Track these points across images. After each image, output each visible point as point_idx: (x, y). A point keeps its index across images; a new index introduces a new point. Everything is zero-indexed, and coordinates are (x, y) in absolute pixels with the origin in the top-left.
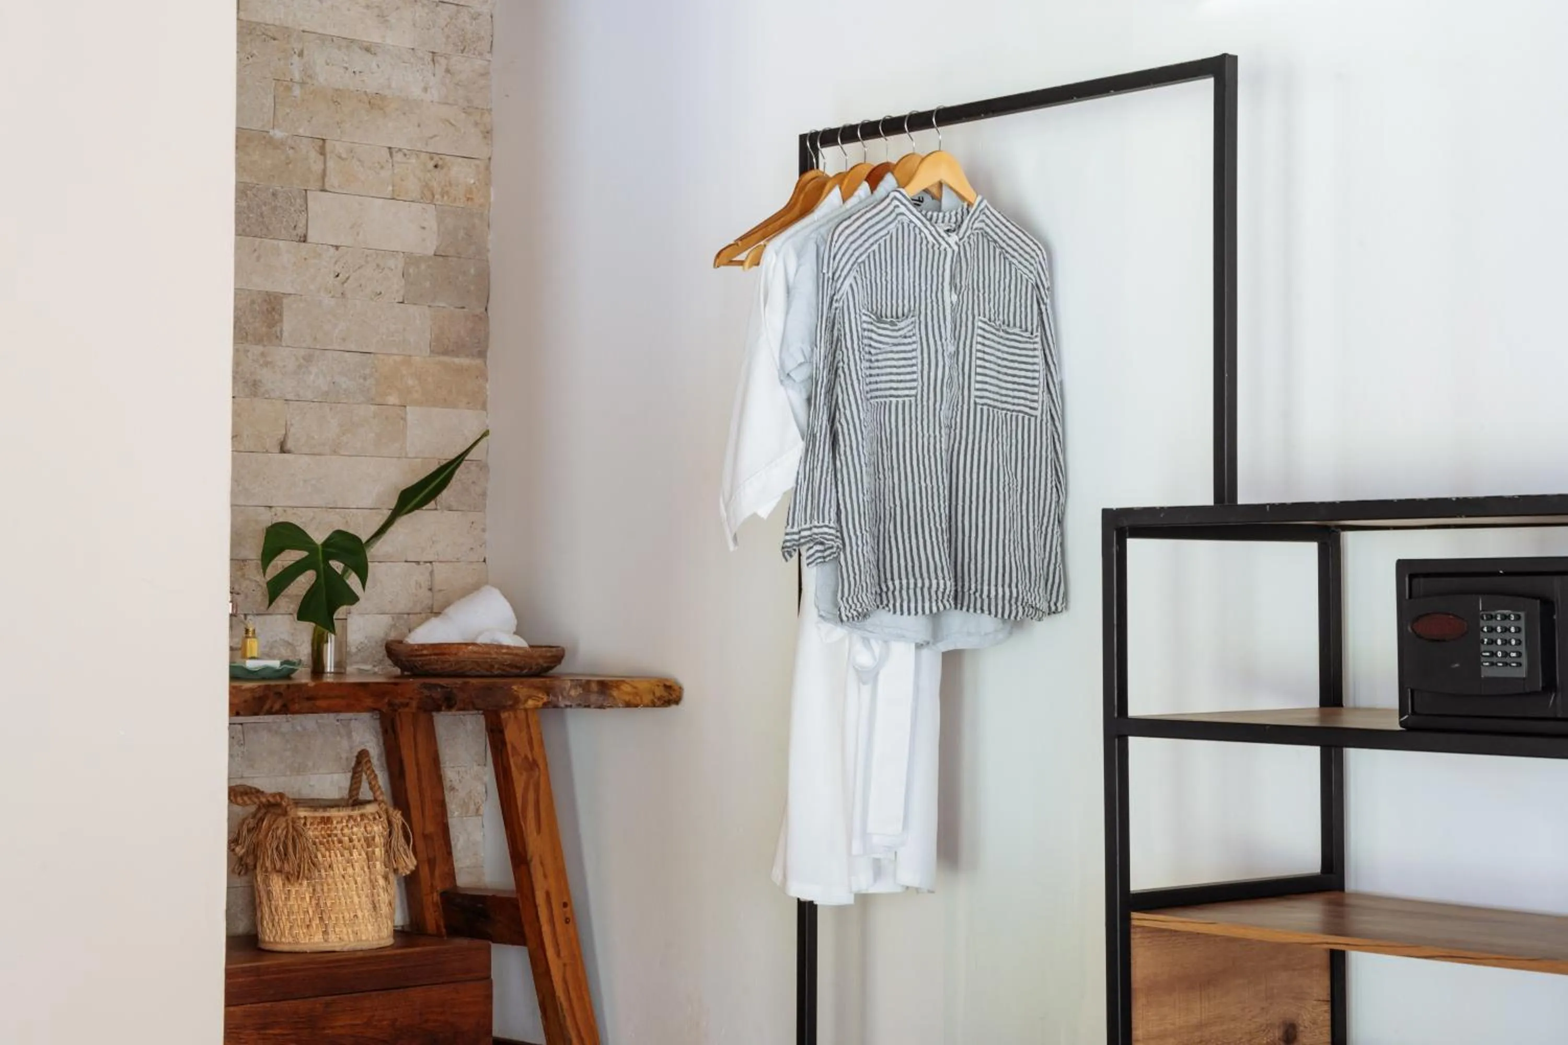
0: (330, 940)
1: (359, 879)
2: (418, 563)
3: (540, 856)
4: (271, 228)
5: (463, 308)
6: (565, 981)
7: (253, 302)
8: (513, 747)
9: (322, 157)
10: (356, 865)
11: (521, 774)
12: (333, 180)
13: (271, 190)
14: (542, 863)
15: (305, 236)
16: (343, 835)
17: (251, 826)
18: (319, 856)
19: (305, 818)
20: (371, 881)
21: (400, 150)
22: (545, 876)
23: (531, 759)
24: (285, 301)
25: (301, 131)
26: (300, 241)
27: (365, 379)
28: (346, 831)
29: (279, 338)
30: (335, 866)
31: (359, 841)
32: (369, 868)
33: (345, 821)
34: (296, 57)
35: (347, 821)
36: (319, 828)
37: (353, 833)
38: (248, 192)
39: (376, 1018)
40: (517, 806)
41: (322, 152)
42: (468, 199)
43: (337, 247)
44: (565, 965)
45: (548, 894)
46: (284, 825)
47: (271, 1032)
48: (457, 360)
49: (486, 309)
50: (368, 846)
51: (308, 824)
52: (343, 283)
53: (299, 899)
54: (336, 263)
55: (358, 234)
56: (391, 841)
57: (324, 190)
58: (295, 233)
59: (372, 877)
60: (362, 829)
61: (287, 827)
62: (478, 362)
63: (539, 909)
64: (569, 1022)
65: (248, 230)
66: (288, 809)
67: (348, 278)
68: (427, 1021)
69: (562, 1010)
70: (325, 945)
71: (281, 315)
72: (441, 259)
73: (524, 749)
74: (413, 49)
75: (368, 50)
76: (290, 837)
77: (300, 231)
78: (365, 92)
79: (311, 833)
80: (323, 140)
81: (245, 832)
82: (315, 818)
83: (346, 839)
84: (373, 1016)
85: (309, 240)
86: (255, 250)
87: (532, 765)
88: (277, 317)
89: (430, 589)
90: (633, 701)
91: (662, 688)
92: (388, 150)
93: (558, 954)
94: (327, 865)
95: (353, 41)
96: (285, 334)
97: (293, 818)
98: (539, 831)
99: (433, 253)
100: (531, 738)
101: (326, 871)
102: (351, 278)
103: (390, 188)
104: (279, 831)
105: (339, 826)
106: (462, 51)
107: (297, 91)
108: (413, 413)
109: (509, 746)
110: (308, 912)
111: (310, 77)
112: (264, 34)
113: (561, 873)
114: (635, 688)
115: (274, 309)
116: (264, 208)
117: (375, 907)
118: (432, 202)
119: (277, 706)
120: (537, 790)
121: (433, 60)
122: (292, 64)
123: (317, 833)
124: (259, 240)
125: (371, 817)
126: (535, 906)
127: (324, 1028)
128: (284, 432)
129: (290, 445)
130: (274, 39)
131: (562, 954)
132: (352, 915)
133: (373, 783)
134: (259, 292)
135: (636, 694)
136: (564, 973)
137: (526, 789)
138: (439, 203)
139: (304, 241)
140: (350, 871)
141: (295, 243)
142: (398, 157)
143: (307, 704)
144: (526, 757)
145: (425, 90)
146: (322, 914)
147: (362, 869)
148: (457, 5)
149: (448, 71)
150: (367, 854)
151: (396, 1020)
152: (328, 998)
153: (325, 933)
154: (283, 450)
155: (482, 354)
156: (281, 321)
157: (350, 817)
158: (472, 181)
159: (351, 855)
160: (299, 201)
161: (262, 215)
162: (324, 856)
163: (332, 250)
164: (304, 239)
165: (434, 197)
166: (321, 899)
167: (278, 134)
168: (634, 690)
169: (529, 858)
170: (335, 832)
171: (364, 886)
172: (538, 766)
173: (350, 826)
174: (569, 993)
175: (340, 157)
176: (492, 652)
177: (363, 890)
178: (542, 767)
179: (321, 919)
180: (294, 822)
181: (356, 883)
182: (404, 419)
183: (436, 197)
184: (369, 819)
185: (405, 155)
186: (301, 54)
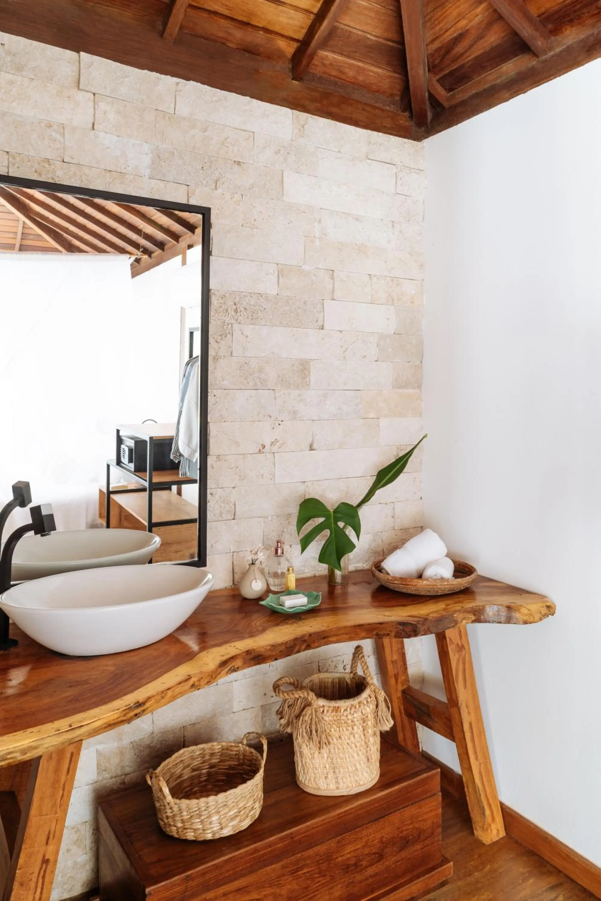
0: (340, 787)
1: (358, 745)
2: (386, 504)
3: (466, 703)
4: (303, 322)
5: (409, 362)
6: (480, 773)
7: (293, 365)
8: (450, 639)
9: (332, 281)
10: (356, 736)
11: (455, 655)
12: (338, 294)
13: (303, 300)
14: (467, 706)
15: (323, 326)
16: (348, 719)
17: (290, 703)
18: (332, 730)
19: (323, 706)
20: (365, 743)
21: (375, 276)
22: (469, 713)
23: (460, 645)
24: (311, 363)
25: (320, 266)
26: (320, 329)
27: (357, 405)
28: (350, 717)
29: (308, 385)
30: (343, 737)
31: (358, 721)
32: (364, 735)
33: (349, 710)
34: (316, 224)
35: (351, 709)
36: (332, 714)
37: (354, 718)
38: (290, 302)
39: (370, 841)
40: (452, 674)
41: (332, 278)
42: (412, 302)
43: (341, 332)
44: (480, 764)
45: (471, 724)
46: (310, 713)
47: (301, 872)
48: (406, 391)
49: (421, 362)
50: (364, 722)
51: (325, 711)
52: (344, 352)
53: (320, 758)
54: (340, 340)
55: (352, 324)
56: (378, 711)
57: (334, 300)
58: (317, 324)
59: (367, 740)
60: (360, 714)
61: (312, 713)
62: (417, 391)
63: (466, 734)
64: (483, 798)
65: (290, 323)
66: (313, 702)
67: (347, 348)
68: (402, 832)
69: (479, 791)
70: (337, 791)
71: (309, 372)
72: (397, 336)
73: (456, 640)
74: (382, 220)
75: (357, 219)
76: (314, 722)
77: (320, 323)
78: (356, 244)
79: (326, 718)
80: (333, 271)
81: (286, 708)
82: (330, 707)
83: (350, 721)
84: (368, 840)
85: (325, 328)
86: (294, 335)
87: (461, 648)
88: (307, 373)
89: (393, 517)
90: (529, 620)
91: (545, 608)
92: (368, 276)
93: (477, 758)
94: (337, 735)
95: (349, 214)
96: (312, 383)
97: (316, 708)
98: (465, 687)
99: (393, 333)
100: (460, 632)
101: (337, 740)
102: (349, 349)
103: (370, 297)
104: (307, 717)
105: (345, 713)
106: (408, 221)
107: (317, 243)
108: (384, 422)
109: (448, 639)
110: (326, 767)
111: (325, 234)
112: (297, 209)
113: (477, 708)
114: (529, 610)
115: (305, 369)
116: (299, 311)
117: (368, 760)
118: (393, 305)
119: (303, 647)
120: (464, 664)
121: (393, 226)
122: (314, 227)
123: (330, 718)
124: (296, 329)
125: (365, 703)
126: (463, 732)
127: (337, 858)
128: (311, 439)
129: (315, 446)
130: (304, 213)
131: (479, 758)
132: (354, 768)
133: (366, 672)
134: (297, 359)
135: (531, 615)
136: (480, 768)
137: (458, 664)
138: (396, 305)
139: (322, 329)
140: (352, 739)
141: (317, 330)
142: (374, 280)
143: (323, 641)
144: (458, 645)
145: (389, 242)
146: (334, 769)
147: (360, 737)
148: (405, 195)
149: (401, 232)
150: (363, 727)
151: (383, 837)
152: (339, 838)
153: (337, 782)
154: (311, 449)
155: (419, 387)
156: (310, 375)
157: (352, 705)
158: (414, 292)
159: (353, 729)
160: (319, 306)
161: (298, 315)
162: (335, 731)
163: (339, 333)
164: (322, 328)
165: (394, 301)
166: (334, 759)
167: (306, 268)
168: (529, 612)
169: (460, 705)
170: (342, 718)
171: (362, 748)
172: (464, 648)
173: (352, 712)
174: (482, 778)
175: (342, 280)
176: (438, 584)
177: (360, 751)
178: (466, 648)
179: (334, 772)
180: (316, 711)
181: (356, 747)
182: (378, 426)
183: (395, 301)
184: (364, 704)
185: (378, 278)
186: (320, 221)
